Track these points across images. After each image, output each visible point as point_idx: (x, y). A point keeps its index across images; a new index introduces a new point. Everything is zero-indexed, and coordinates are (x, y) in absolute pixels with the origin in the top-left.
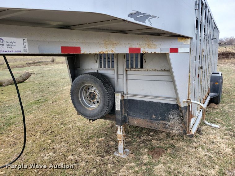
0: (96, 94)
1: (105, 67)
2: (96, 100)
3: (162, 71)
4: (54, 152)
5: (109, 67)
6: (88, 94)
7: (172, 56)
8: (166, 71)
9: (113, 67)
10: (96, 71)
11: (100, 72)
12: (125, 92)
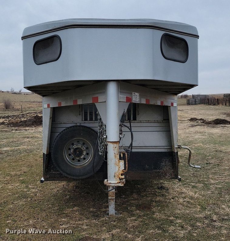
0: (83, 150)
1: (91, 120)
2: (82, 157)
3: (155, 122)
6: (72, 150)
8: (158, 122)
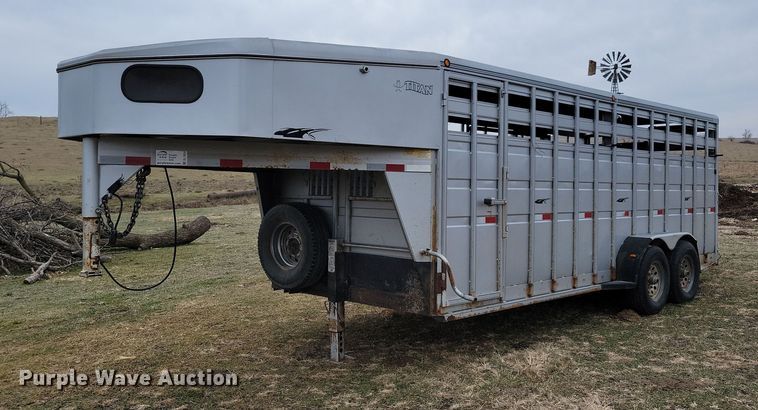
1: (319, 194)
4: (219, 348)
5: (325, 194)
6: (288, 242)
7: (391, 176)
9: (331, 193)
10: (305, 201)
11: (313, 202)
12: (347, 239)
